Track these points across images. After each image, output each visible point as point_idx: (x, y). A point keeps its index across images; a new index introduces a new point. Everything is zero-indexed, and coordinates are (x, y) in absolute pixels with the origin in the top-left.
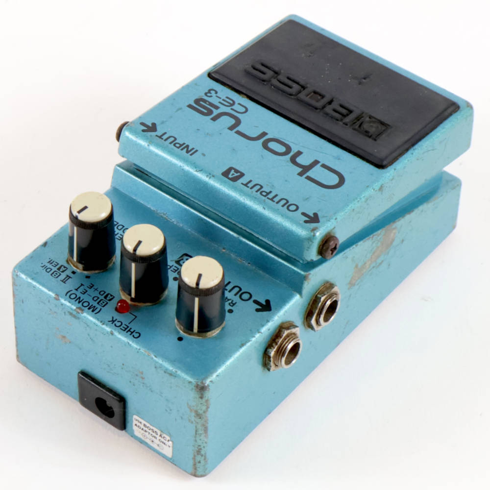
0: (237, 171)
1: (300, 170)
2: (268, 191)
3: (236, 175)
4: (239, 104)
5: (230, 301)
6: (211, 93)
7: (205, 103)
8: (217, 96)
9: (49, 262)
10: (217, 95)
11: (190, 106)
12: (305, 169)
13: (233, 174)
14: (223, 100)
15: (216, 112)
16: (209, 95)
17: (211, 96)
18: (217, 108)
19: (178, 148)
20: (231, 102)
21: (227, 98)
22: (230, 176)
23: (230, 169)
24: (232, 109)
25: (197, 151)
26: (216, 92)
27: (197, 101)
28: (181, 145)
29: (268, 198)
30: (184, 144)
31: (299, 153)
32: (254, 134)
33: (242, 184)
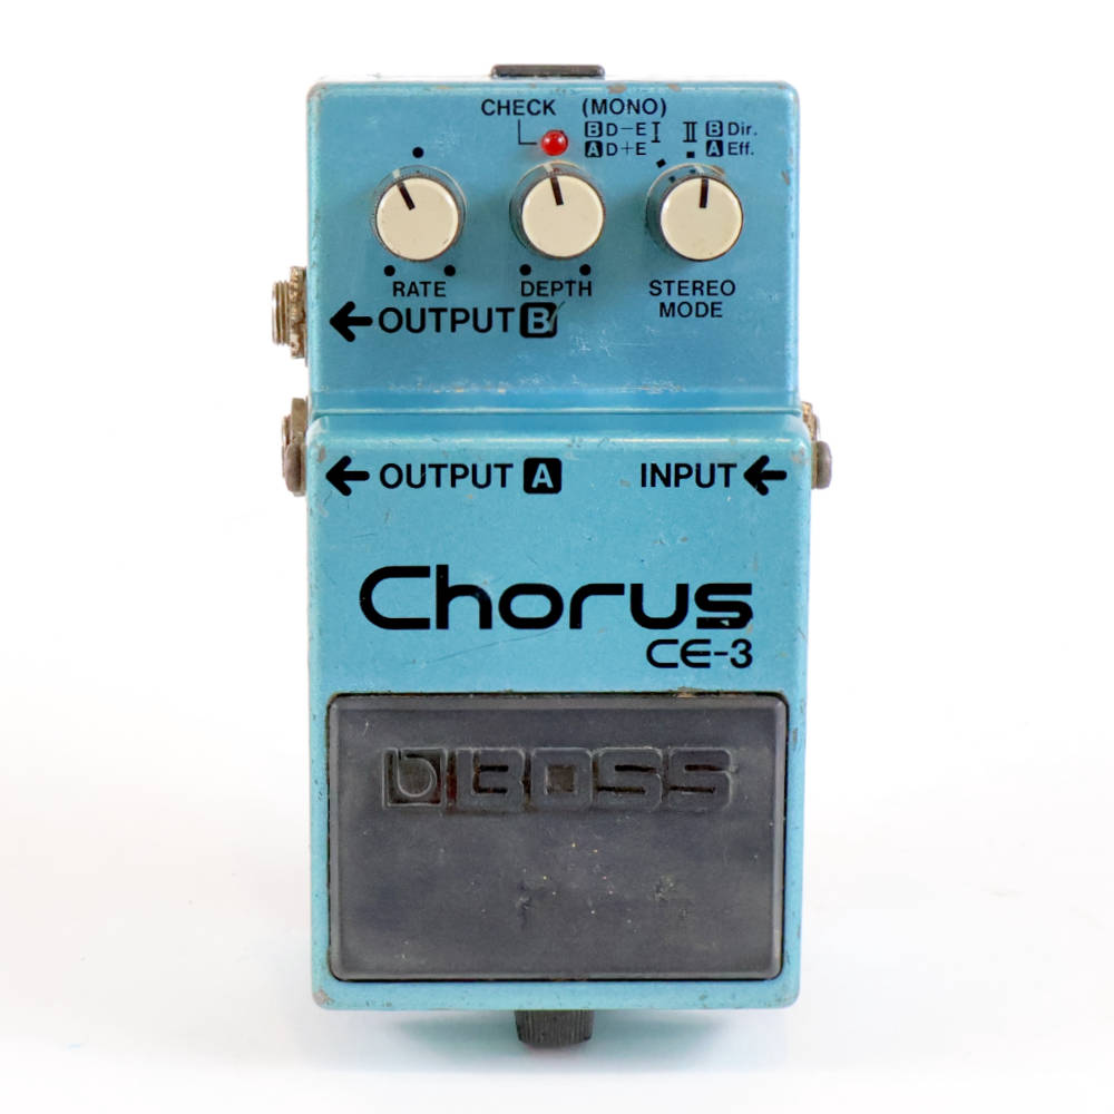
0: (542, 489)
1: (452, 582)
2: (458, 481)
3: (537, 481)
4: (674, 665)
6: (742, 653)
7: (730, 619)
8: (725, 654)
10: (728, 658)
11: (745, 589)
13: (542, 476)
14: (707, 654)
15: (694, 612)
16: (742, 647)
17: (735, 644)
18: (702, 623)
19: (678, 466)
20: (692, 659)
21: (707, 665)
22: (542, 467)
23: (557, 488)
24: (675, 642)
25: (644, 484)
26: (734, 661)
27: (746, 614)
28: (678, 477)
29: (445, 466)
30: (677, 484)
31: (486, 622)
32: (591, 604)
33: (511, 466)
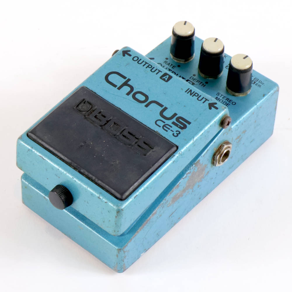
0: (164, 80)
1: (129, 83)
2: (148, 68)
3: (164, 77)
4: (160, 127)
5: (167, 63)
6: (177, 134)
7: (180, 126)
8: (173, 131)
9: (261, 86)
10: (173, 133)
11: (189, 123)
12: (126, 84)
13: (166, 77)
14: (169, 129)
15: (174, 120)
16: (178, 133)
17: (177, 131)
18: (173, 123)
19: (196, 93)
20: (165, 128)
21: (167, 131)
22: (168, 76)
23: (167, 81)
24: (164, 122)
25: (186, 92)
26: (173, 134)
27: (185, 127)
28: (194, 95)
29: (148, 64)
30: (193, 96)
31: (128, 94)
32: (153, 105)
33: (161, 72)
